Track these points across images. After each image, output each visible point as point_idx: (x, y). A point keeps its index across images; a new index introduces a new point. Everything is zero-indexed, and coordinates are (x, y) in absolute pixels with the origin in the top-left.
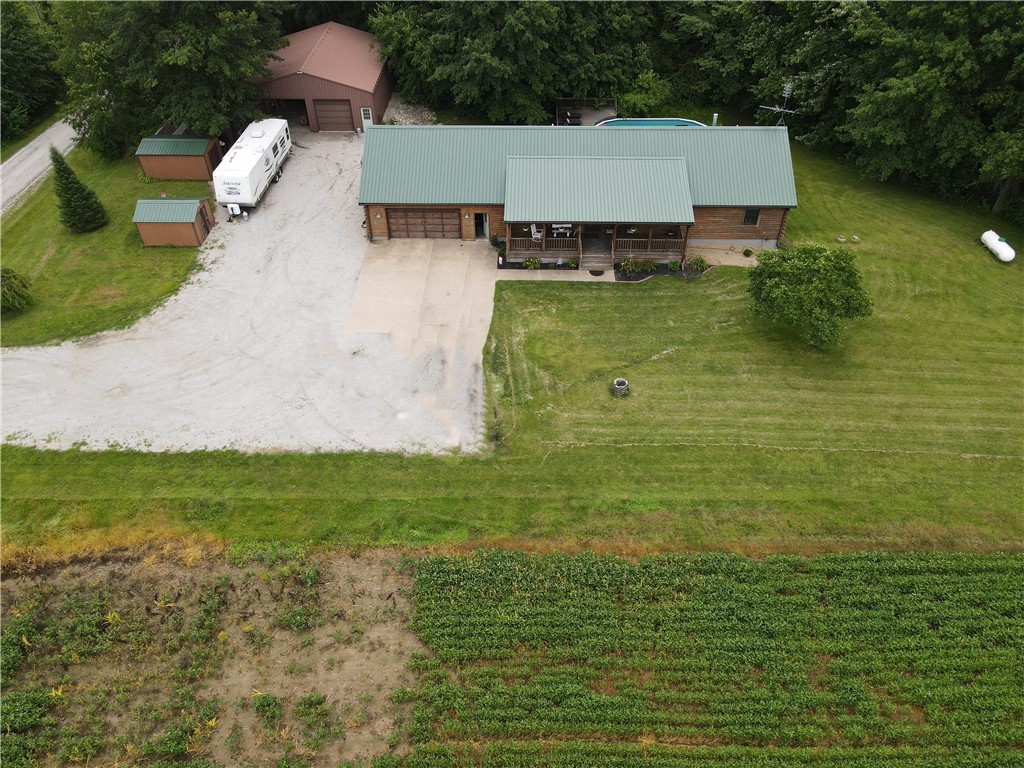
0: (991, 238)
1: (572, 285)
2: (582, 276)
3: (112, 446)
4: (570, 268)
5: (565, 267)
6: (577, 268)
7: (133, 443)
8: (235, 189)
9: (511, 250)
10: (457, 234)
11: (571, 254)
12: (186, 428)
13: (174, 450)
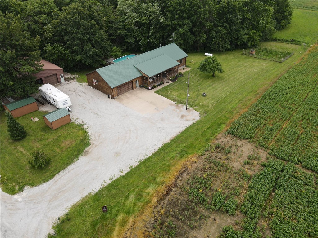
0: (206, 54)
1: (164, 88)
2: (166, 84)
3: (139, 162)
4: (162, 84)
5: (161, 84)
6: (163, 83)
7: (142, 158)
8: (65, 103)
9: (150, 85)
10: (132, 89)
11: (160, 81)
12: (148, 148)
13: (154, 152)
